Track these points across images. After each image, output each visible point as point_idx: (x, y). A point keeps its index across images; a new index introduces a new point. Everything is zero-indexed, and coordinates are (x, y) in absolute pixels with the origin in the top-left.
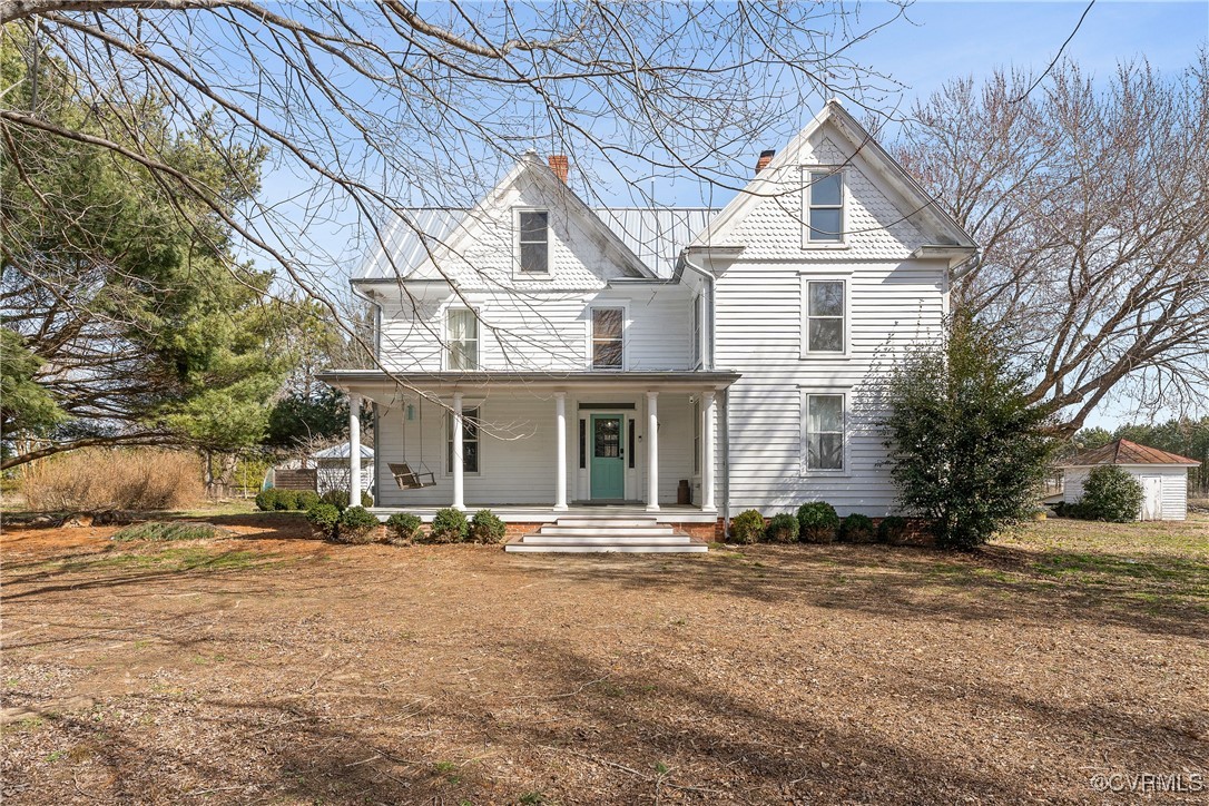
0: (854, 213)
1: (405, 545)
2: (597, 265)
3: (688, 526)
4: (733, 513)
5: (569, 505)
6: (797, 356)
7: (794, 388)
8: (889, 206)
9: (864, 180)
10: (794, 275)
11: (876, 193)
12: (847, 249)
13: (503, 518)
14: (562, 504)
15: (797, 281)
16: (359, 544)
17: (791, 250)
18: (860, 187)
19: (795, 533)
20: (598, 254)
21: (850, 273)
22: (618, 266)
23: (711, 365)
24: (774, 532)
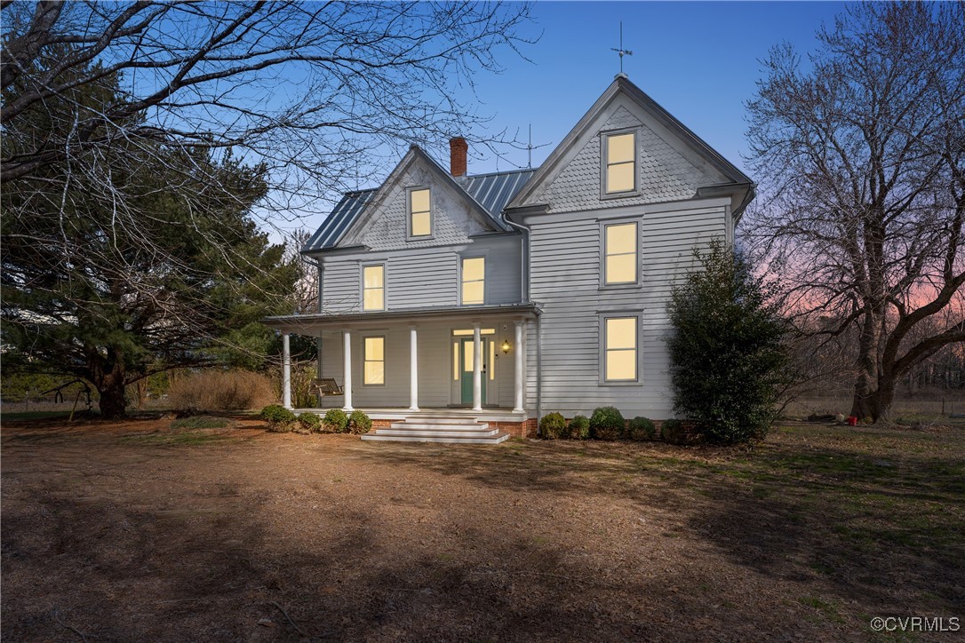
0: (645, 165)
1: (306, 434)
2: (465, 225)
3: (501, 424)
4: (543, 415)
5: (420, 407)
6: (597, 287)
7: (593, 314)
8: (676, 155)
9: (654, 136)
10: (594, 221)
11: (664, 146)
12: (639, 196)
13: (371, 417)
14: (414, 407)
15: (597, 227)
16: (282, 432)
17: (592, 202)
18: (650, 143)
19: (584, 432)
20: (466, 216)
21: (642, 216)
22: (480, 224)
23: (527, 299)
24: (569, 430)
